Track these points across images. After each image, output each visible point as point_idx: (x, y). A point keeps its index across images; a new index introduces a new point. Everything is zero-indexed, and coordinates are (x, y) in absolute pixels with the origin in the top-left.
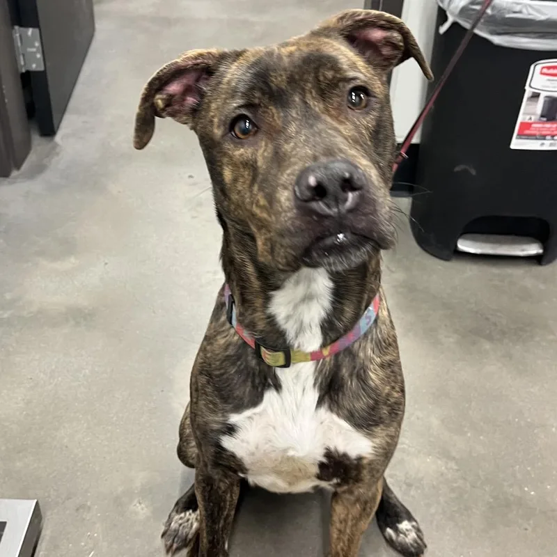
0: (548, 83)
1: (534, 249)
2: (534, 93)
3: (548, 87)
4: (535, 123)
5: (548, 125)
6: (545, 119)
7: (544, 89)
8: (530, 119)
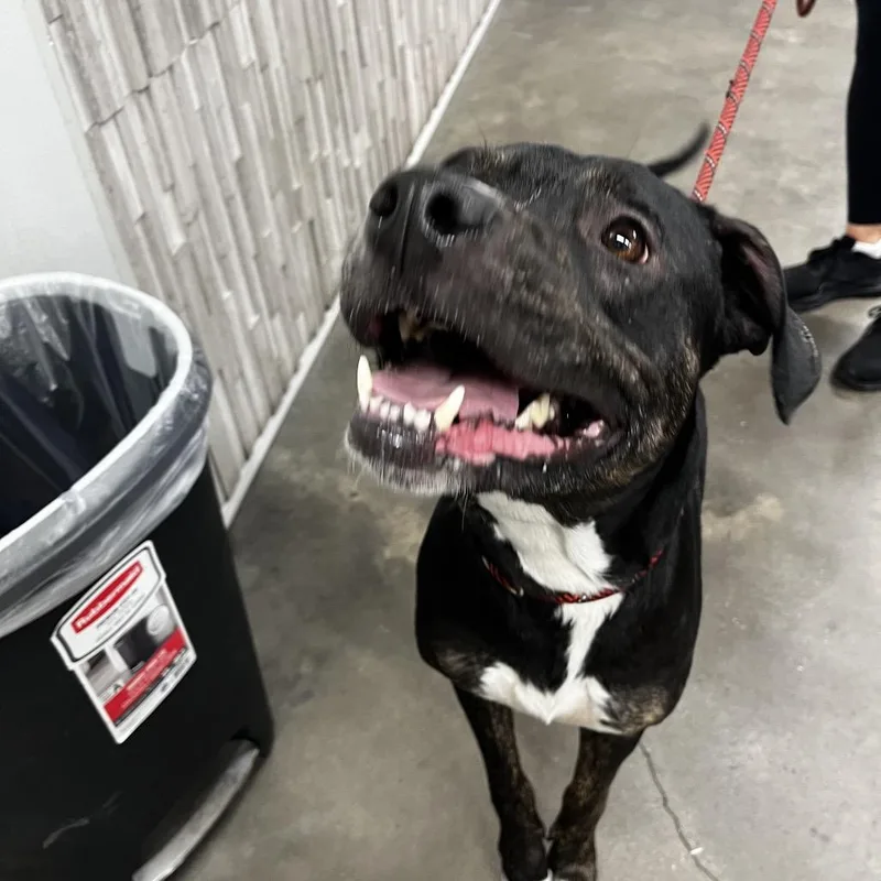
0: (104, 628)
1: (245, 763)
2: (89, 661)
3: (107, 632)
4: (128, 684)
5: (151, 665)
6: (140, 664)
7: (101, 641)
8: (117, 687)
